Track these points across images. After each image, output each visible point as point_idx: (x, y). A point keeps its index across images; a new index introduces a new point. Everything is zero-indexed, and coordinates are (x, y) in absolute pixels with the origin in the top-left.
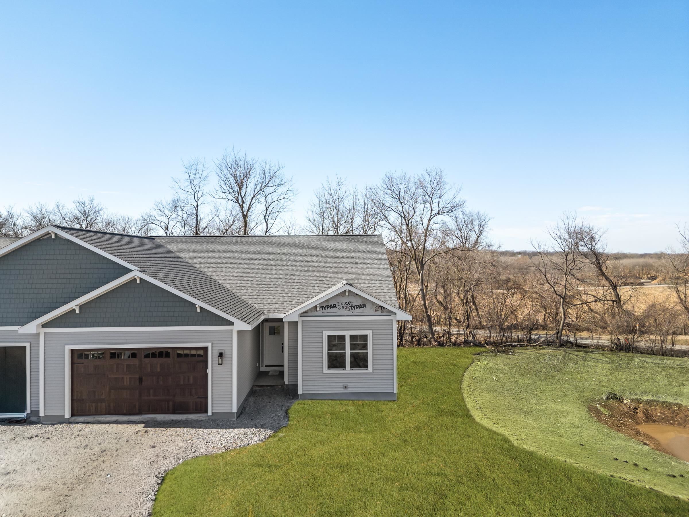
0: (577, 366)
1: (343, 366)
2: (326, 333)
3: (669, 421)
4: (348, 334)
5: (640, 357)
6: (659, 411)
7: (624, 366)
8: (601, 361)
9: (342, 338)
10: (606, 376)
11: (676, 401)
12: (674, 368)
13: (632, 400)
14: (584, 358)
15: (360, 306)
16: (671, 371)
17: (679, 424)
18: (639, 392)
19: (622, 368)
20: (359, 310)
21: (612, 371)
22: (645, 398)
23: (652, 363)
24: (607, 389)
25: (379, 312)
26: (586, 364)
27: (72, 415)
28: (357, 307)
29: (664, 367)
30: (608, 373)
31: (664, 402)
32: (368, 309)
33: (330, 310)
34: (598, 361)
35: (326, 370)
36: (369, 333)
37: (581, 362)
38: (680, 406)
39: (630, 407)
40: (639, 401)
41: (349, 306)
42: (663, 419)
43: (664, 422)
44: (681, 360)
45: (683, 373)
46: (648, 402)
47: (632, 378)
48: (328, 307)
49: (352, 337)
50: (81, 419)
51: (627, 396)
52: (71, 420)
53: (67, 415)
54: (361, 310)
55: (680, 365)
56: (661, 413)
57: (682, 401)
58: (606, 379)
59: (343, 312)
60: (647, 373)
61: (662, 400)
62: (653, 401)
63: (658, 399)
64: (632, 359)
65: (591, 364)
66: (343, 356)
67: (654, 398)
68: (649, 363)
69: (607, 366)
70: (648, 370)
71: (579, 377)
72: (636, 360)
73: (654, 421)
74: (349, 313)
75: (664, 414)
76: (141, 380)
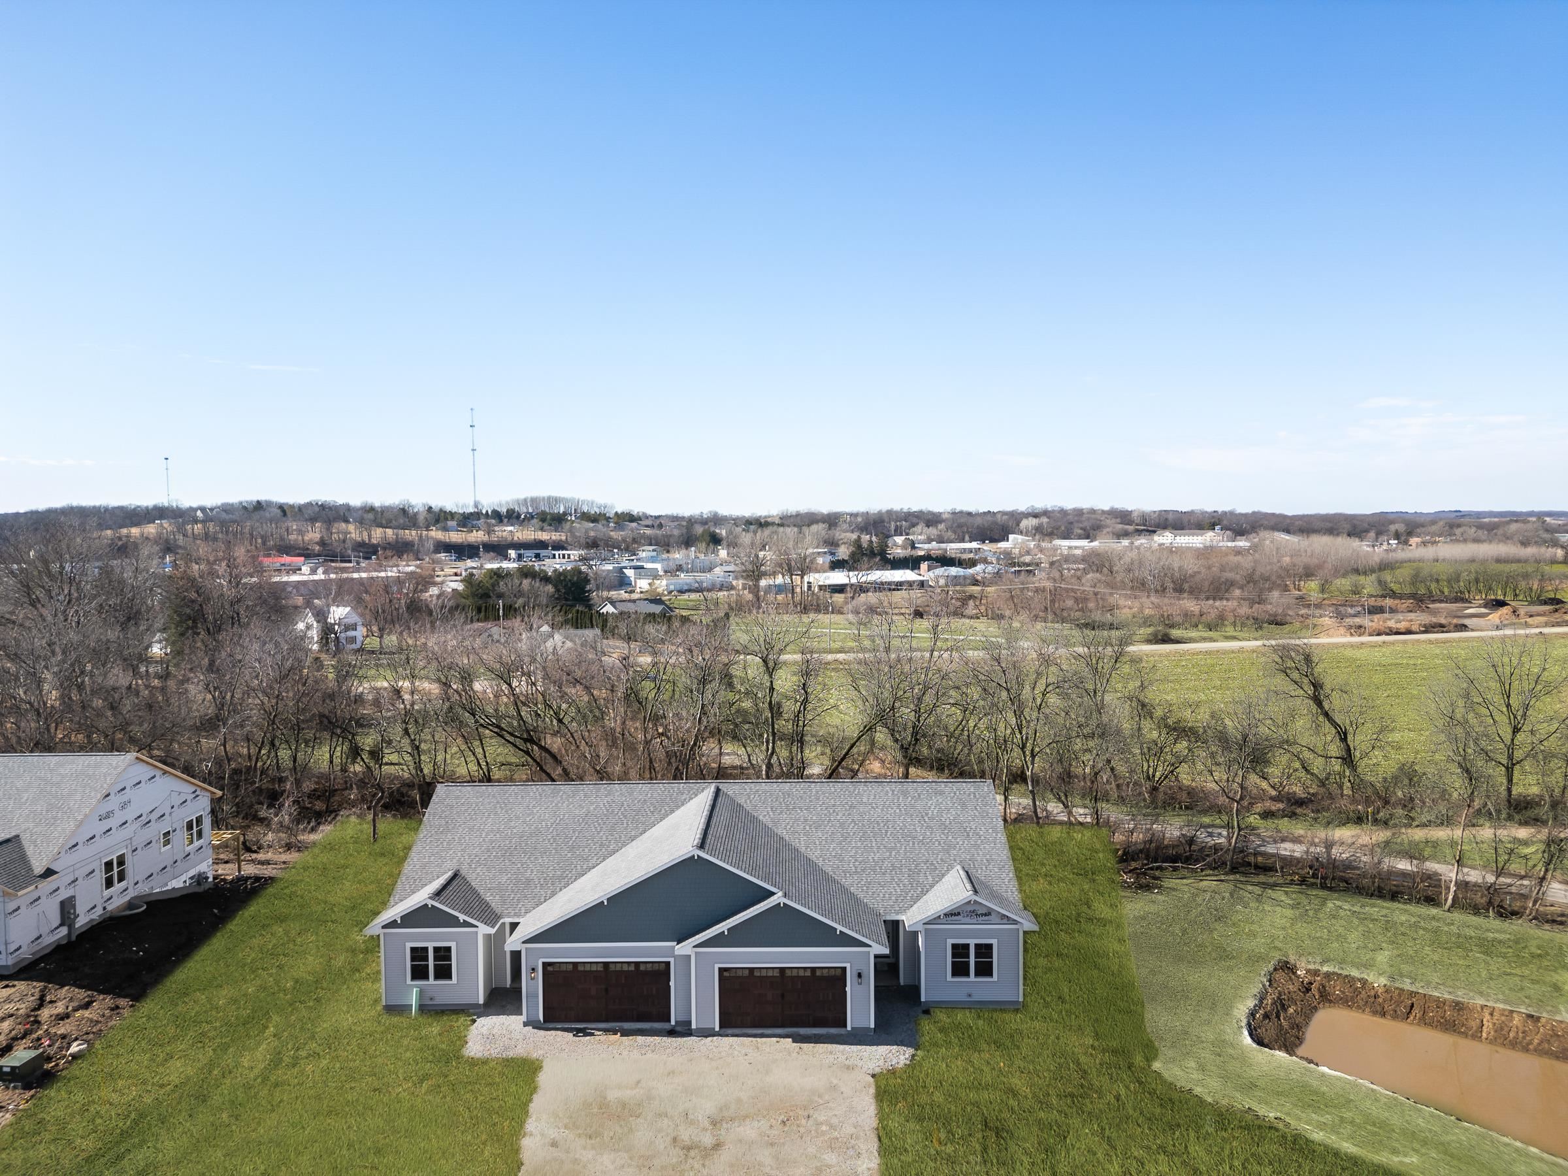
0: (1247, 911)
1: (967, 974)
2: (950, 942)
3: (1347, 1002)
4: (972, 942)
5: (1336, 899)
6: (1338, 988)
7: (1311, 913)
8: (1282, 903)
9: (967, 946)
10: (1284, 928)
11: (1362, 976)
12: (1377, 920)
13: (1308, 971)
14: (1259, 899)
15: (986, 915)
16: (1371, 926)
17: (1359, 1007)
18: (1319, 959)
19: (1309, 916)
20: (984, 918)
21: (1294, 921)
22: (1325, 969)
23: (1350, 910)
24: (1279, 953)
25: (1005, 921)
26: (1261, 908)
27: (721, 1027)
28: (982, 915)
29: (1363, 919)
30: (1288, 925)
31: (1347, 976)
32: (993, 918)
33: (954, 918)
34: (1279, 903)
35: (949, 977)
36: (994, 942)
37: (1253, 905)
38: (1364, 982)
39: (1302, 982)
40: (1316, 973)
41: (974, 914)
42: (1341, 999)
43: (1342, 1004)
44: (1388, 908)
45: (1386, 929)
46: (1328, 975)
47: (1318, 935)
48: (952, 915)
49: (976, 945)
50: (730, 1031)
51: (1303, 964)
52: (721, 1033)
53: (717, 1029)
54: (987, 918)
55: (1385, 916)
56: (1340, 991)
57: (1368, 975)
58: (1281, 933)
59: (967, 920)
60: (1339, 926)
61: (1345, 973)
62: (1334, 973)
63: (1339, 972)
64: (1324, 904)
65: (1267, 908)
66: (968, 964)
67: (1336, 970)
68: (1345, 910)
69: (1289, 913)
70: (1343, 922)
71: (1247, 930)
72: (1330, 905)
73: (1330, 1001)
74: (972, 921)
75: (1343, 992)
76: (783, 996)
